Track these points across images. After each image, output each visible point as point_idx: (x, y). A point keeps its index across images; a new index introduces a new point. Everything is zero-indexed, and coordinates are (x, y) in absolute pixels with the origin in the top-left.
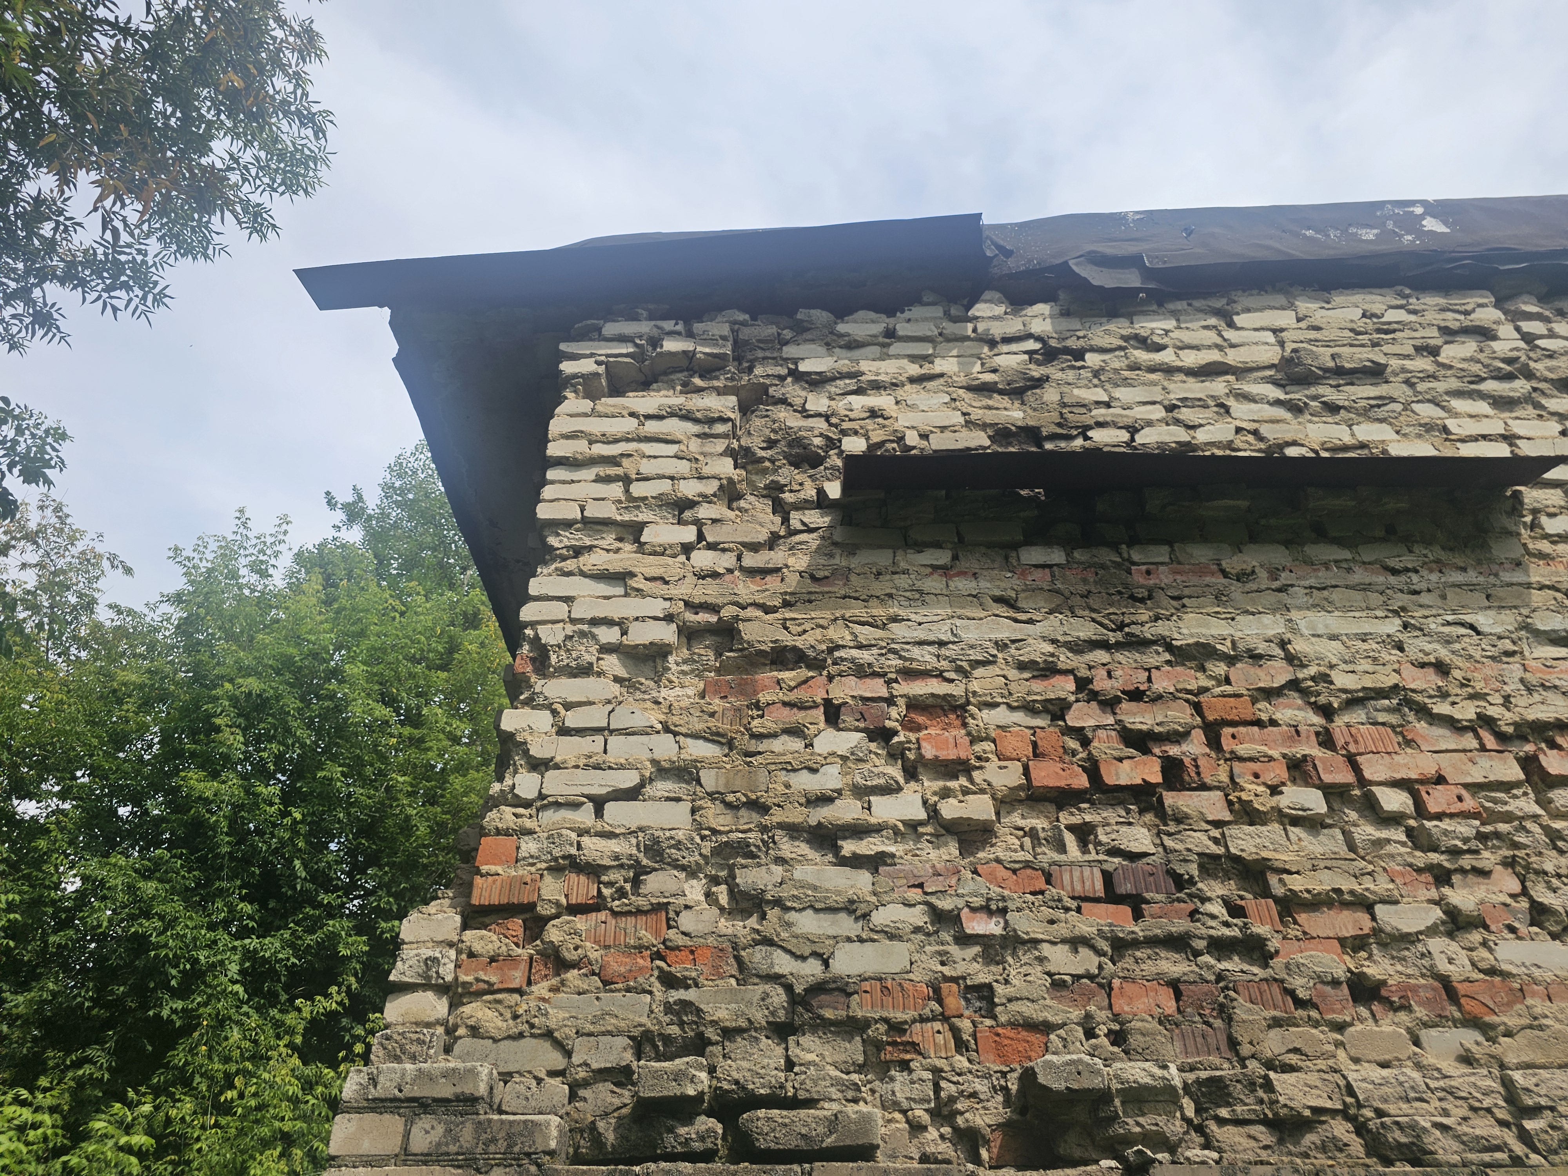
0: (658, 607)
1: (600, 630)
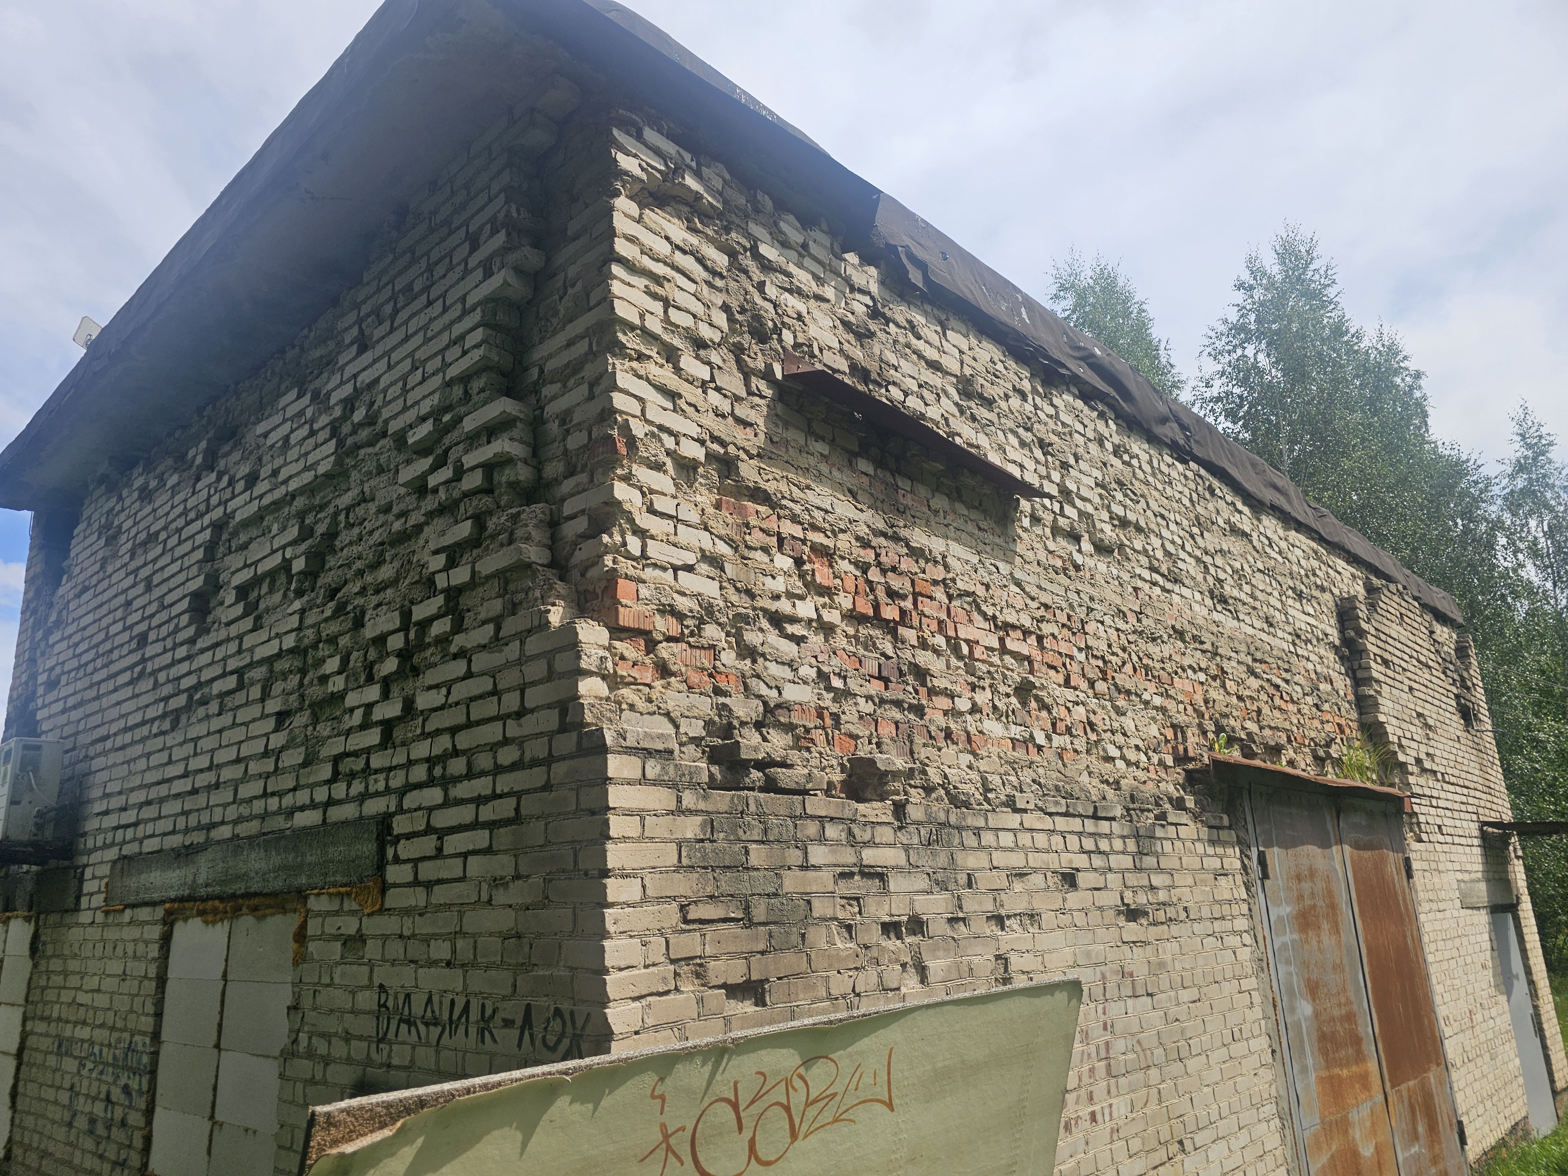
0: (695, 430)
1: (664, 436)
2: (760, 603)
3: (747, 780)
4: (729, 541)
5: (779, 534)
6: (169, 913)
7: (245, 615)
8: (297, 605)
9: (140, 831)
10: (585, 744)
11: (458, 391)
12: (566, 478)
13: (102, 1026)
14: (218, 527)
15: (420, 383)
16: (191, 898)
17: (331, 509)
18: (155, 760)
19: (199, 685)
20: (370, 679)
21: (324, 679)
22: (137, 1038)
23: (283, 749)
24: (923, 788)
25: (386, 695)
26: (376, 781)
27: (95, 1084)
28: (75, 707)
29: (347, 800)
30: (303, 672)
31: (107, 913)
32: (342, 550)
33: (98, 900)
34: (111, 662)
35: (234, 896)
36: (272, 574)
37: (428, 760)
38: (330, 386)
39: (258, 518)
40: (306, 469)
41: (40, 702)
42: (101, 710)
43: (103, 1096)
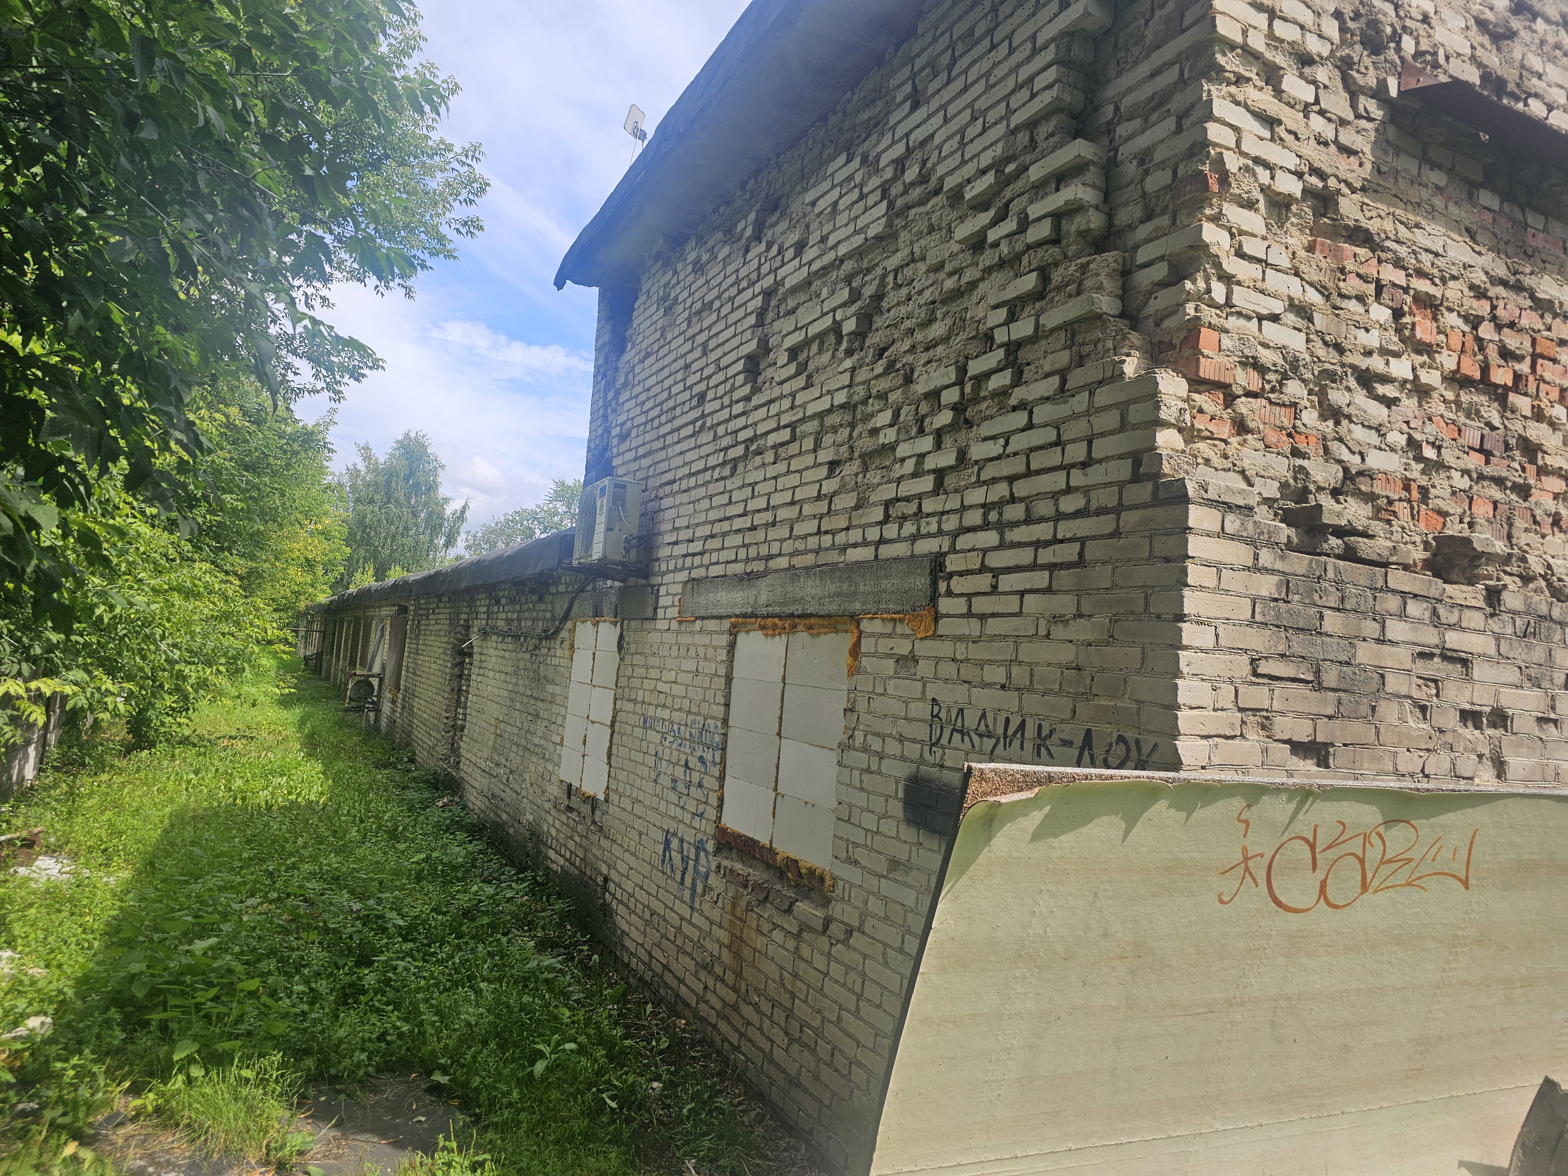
0: (1292, 162)
1: (1259, 170)
2: (1349, 359)
3: (1325, 546)
4: (1321, 289)
5: (1378, 281)
6: (734, 626)
7: (798, 374)
8: (848, 363)
9: (706, 559)
10: (1162, 494)
11: (1023, 138)
12: (1142, 222)
13: (680, 710)
14: (768, 294)
15: (981, 134)
16: (753, 615)
17: (879, 271)
18: (716, 501)
19: (755, 437)
20: (921, 431)
21: (875, 432)
22: (710, 721)
23: (835, 493)
24: (1520, 576)
25: (938, 445)
26: (928, 523)
27: (675, 753)
28: (644, 456)
29: (899, 539)
30: (852, 425)
31: (680, 622)
32: (889, 311)
33: (673, 612)
34: (674, 418)
35: (792, 616)
36: (821, 336)
37: (983, 506)
38: (880, 148)
39: (807, 283)
40: (856, 232)
41: (615, 451)
42: (667, 459)
43: (683, 763)
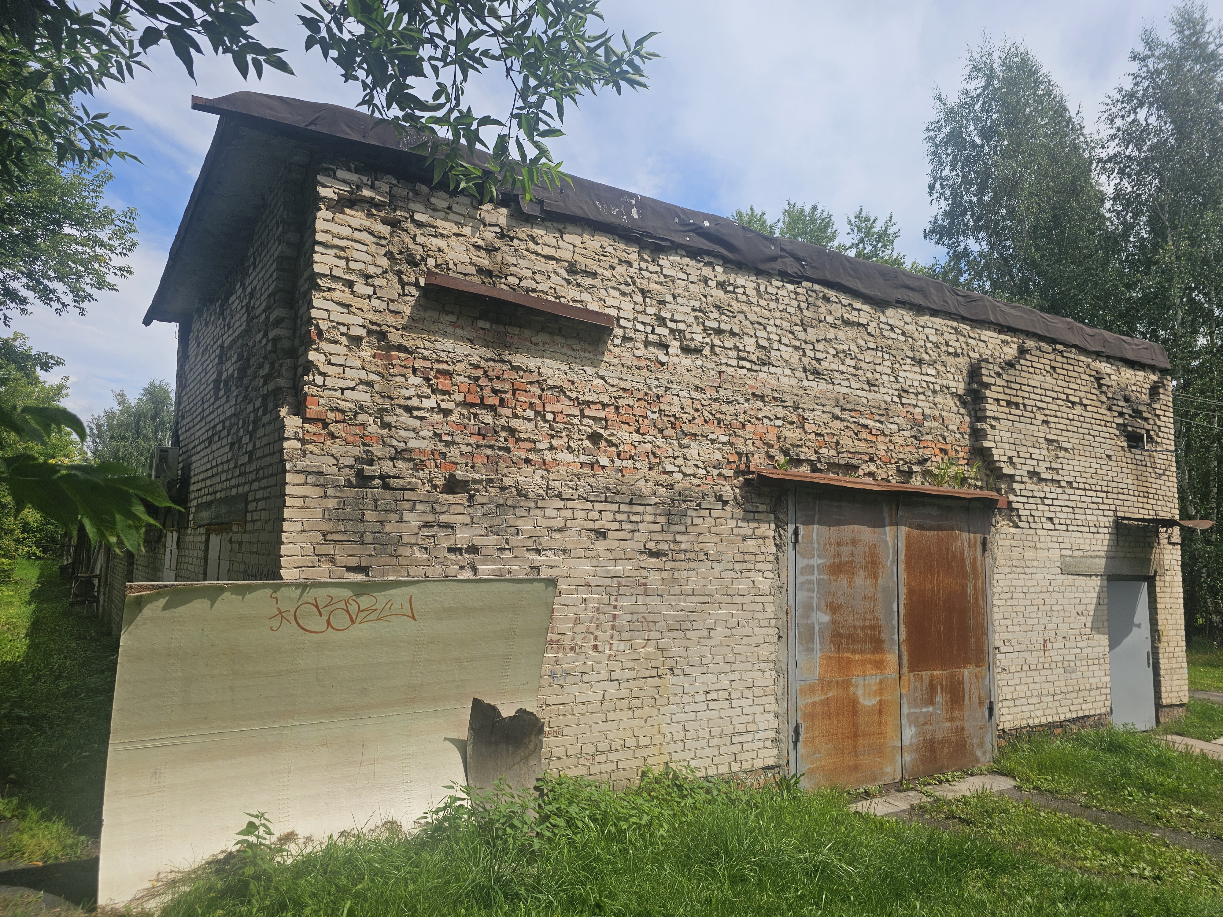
0: (360, 321)
1: (340, 327)
2: (396, 402)
3: (370, 484)
4: (378, 374)
5: (413, 367)
6: (208, 530)
7: (224, 395)
9: (202, 493)
10: (283, 469)
11: (270, 300)
14: (221, 348)
15: (264, 293)
16: (211, 524)
18: (205, 460)
19: (215, 426)
20: (248, 432)
23: (231, 459)
24: (499, 487)
25: (250, 440)
26: (246, 477)
28: (188, 430)
29: (241, 484)
30: (236, 425)
31: (194, 530)
33: (192, 524)
35: (219, 524)
36: (231, 376)
37: (256, 470)
38: (246, 285)
39: (229, 347)
40: (240, 325)
42: (194, 433)
